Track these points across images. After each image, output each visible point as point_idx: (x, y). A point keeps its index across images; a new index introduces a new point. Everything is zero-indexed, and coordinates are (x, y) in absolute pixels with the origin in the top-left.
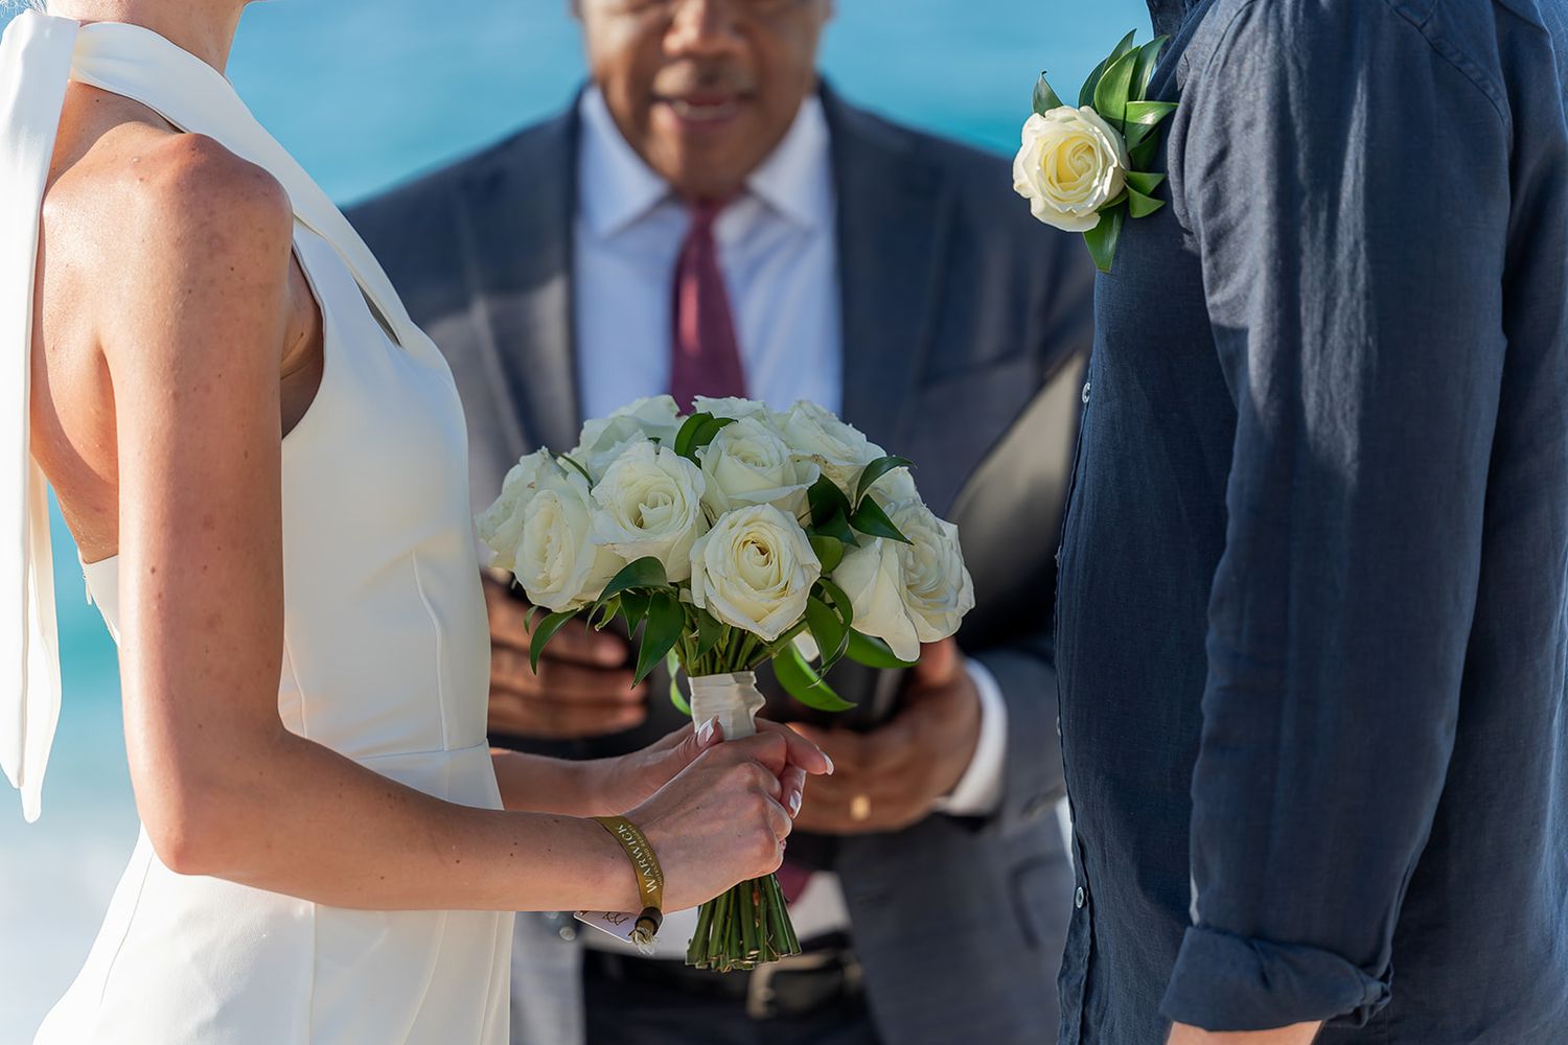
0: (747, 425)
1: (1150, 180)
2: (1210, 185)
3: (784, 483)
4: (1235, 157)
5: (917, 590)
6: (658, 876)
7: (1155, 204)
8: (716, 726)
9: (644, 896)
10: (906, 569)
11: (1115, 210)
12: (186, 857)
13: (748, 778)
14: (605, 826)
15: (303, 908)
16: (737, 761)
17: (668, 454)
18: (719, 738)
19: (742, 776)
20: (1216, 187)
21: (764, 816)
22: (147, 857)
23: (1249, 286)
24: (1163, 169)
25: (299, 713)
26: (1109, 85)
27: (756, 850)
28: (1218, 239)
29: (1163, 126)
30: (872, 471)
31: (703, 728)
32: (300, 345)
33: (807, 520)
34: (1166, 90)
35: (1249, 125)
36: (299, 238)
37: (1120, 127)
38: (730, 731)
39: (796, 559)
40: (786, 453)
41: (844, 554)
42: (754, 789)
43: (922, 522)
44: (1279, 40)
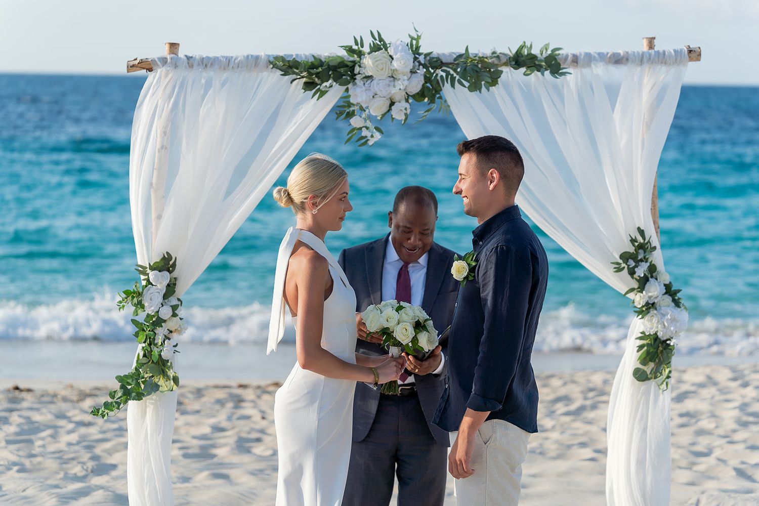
0: (408, 309)
1: (473, 274)
2: (483, 278)
3: (412, 320)
4: (488, 273)
5: (430, 341)
6: (378, 377)
7: (473, 278)
8: (392, 354)
9: (376, 380)
10: (428, 337)
11: (466, 278)
12: (305, 366)
13: (395, 364)
14: (371, 369)
15: (323, 377)
16: (394, 361)
17: (394, 311)
18: (392, 356)
19: (394, 363)
20: (484, 278)
21: (397, 371)
22: (298, 365)
23: (488, 293)
24: (475, 273)
25: (324, 345)
26: (468, 258)
27: (394, 376)
28: (484, 286)
29: (476, 266)
30: (426, 320)
31: (390, 354)
32: (328, 286)
33: (414, 326)
34: (477, 260)
35: (491, 268)
36: (330, 267)
37: (469, 265)
38: (395, 357)
39: (411, 332)
40: (413, 315)
41: (419, 333)
42: (396, 366)
43: (433, 330)
44: (497, 255)
